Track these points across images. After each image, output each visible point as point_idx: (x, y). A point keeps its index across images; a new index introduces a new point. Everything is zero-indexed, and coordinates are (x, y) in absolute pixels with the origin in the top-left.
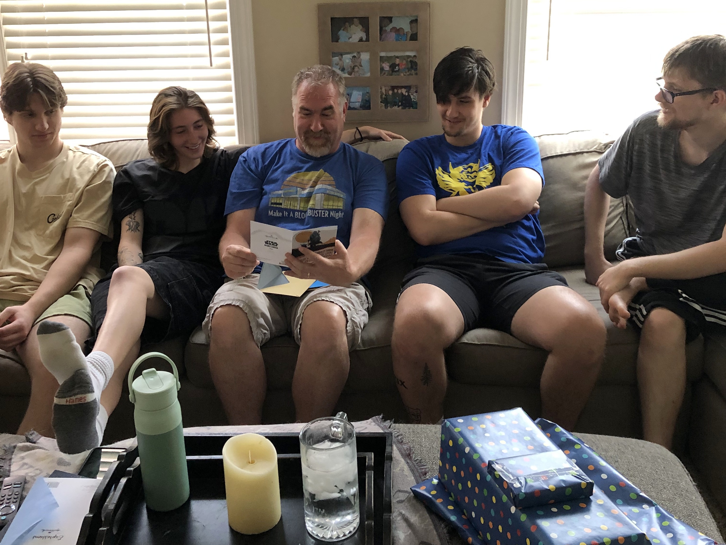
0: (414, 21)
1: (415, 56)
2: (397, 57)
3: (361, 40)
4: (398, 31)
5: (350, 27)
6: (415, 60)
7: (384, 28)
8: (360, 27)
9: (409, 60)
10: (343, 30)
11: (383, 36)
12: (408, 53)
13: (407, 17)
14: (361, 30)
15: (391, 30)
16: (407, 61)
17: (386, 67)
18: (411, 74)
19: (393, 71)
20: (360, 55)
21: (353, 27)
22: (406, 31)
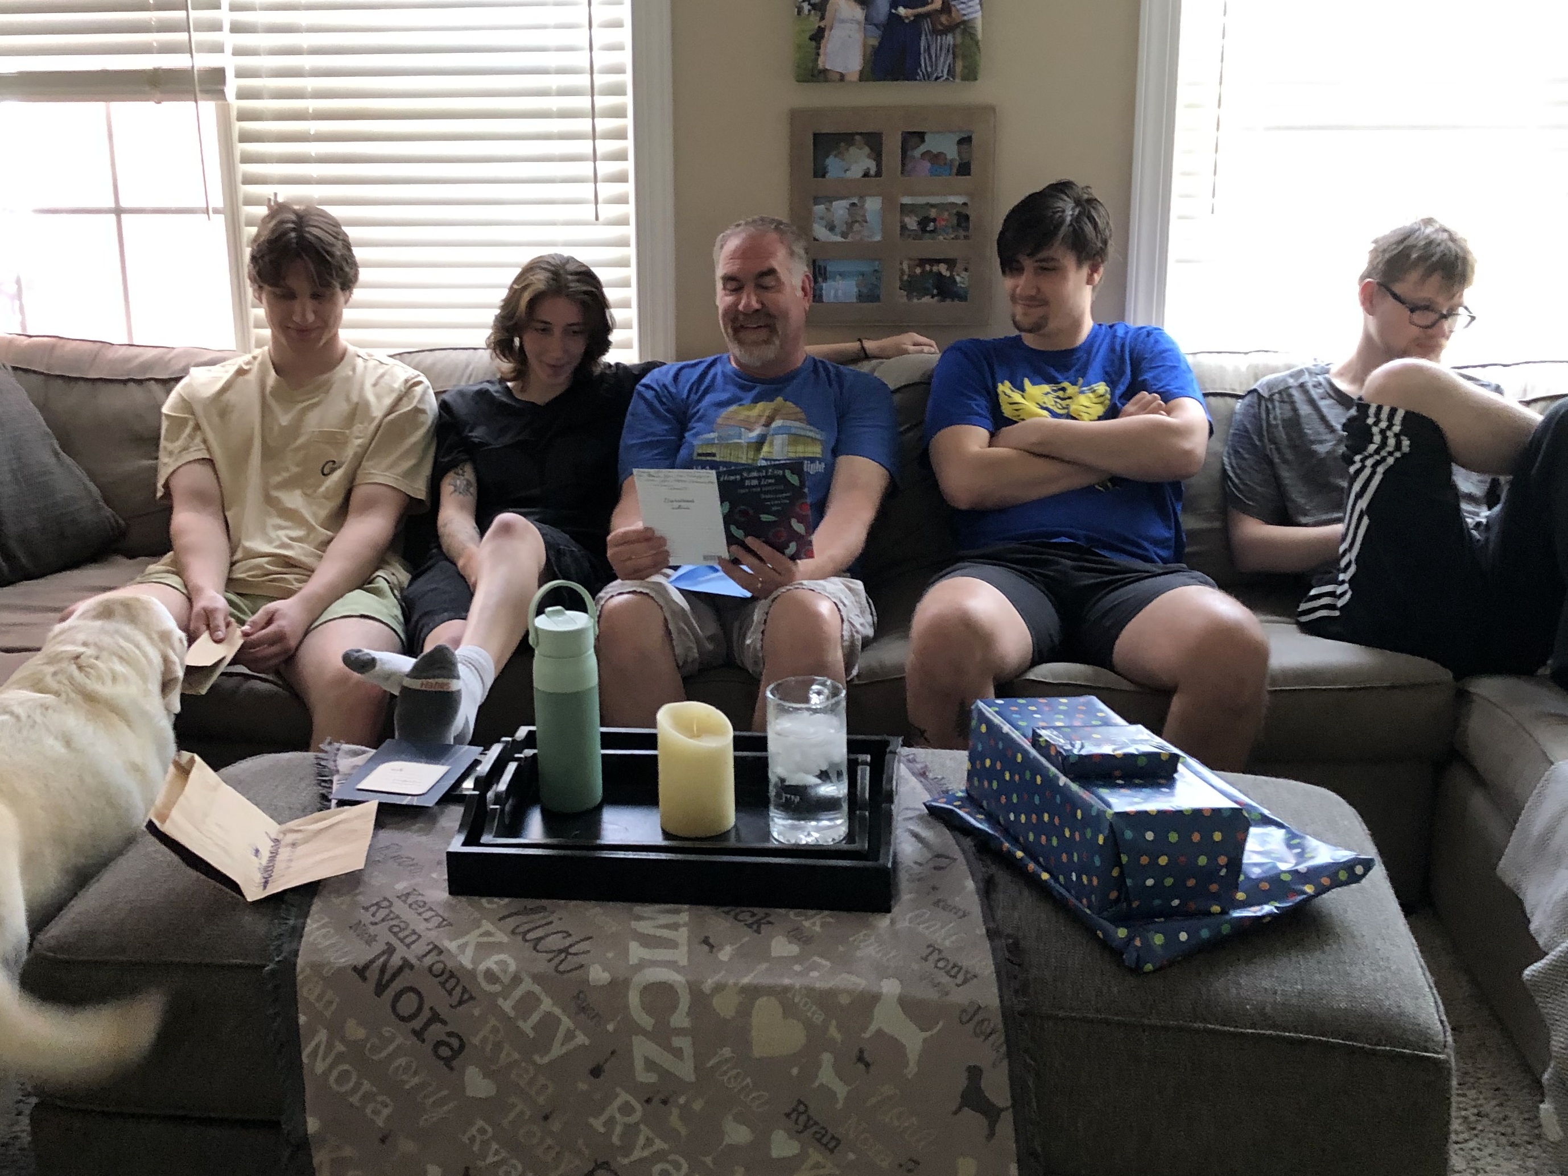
0: (965, 141)
1: (965, 204)
2: (933, 206)
3: (866, 175)
4: (935, 158)
5: (847, 150)
6: (965, 211)
7: (909, 153)
8: (867, 150)
9: (954, 211)
10: (836, 156)
11: (909, 167)
12: (952, 199)
13: (951, 132)
14: (869, 157)
15: (923, 155)
16: (949, 215)
17: (912, 223)
18: (956, 238)
19: (924, 230)
20: (865, 201)
21: (853, 150)
22: (949, 157)
